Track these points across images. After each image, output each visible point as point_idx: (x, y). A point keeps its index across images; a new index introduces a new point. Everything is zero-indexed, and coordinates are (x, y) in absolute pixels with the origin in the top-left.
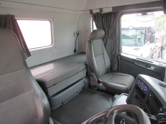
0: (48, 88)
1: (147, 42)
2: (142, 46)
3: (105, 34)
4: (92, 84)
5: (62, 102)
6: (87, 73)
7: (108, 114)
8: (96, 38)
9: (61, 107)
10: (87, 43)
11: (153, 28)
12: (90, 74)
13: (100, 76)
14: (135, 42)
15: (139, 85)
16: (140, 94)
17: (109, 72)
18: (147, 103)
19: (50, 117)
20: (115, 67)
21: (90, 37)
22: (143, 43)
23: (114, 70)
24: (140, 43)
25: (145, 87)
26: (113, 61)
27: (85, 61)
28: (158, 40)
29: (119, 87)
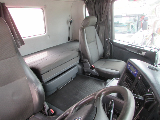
0: (42, 75)
1: (140, 29)
2: (135, 33)
3: (98, 21)
4: (86, 71)
5: (57, 88)
6: (80, 60)
7: (96, 97)
8: (88, 26)
9: (56, 92)
10: (80, 30)
11: (146, 15)
12: (83, 61)
13: (93, 62)
14: (129, 30)
15: (130, 69)
16: (130, 78)
17: (102, 59)
18: (136, 86)
19: (45, 102)
20: (108, 53)
21: (82, 24)
22: (136, 30)
23: (107, 56)
24: (133, 30)
25: (135, 71)
26: (106, 48)
27: (79, 48)
28: (150, 28)
29: (112, 73)
